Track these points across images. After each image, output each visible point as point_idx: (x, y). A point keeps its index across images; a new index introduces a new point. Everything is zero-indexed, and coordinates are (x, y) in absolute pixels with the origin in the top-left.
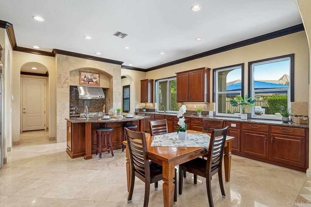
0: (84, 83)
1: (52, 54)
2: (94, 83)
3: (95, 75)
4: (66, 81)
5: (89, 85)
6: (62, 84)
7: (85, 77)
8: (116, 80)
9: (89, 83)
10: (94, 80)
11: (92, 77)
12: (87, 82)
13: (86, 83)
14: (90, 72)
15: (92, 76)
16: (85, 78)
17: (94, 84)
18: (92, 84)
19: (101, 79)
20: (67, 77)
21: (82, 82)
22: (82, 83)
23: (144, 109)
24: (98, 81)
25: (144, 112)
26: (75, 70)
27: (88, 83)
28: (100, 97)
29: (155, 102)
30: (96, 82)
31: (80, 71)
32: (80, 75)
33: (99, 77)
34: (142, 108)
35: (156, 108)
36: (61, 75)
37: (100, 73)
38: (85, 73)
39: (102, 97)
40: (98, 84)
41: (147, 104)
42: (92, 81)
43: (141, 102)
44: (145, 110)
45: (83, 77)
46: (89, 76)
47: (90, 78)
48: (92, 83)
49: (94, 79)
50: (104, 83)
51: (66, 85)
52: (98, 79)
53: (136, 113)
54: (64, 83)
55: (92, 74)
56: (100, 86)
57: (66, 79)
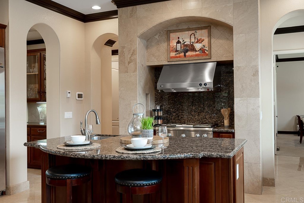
0: (177, 57)
2: (197, 53)
3: (198, 34)
4: (132, 58)
5: (185, 59)
6: (127, 64)
7: (179, 42)
9: (187, 54)
10: (198, 46)
11: (193, 40)
12: (183, 54)
13: (180, 57)
14: (189, 29)
15: (193, 36)
16: (179, 45)
17: (197, 55)
18: (192, 56)
19: (213, 40)
20: (133, 49)
21: (173, 54)
22: (172, 57)
24: (207, 45)
27: (185, 55)
28: (200, 85)
30: (202, 50)
31: (168, 32)
32: (168, 39)
36: (123, 48)
38: (178, 34)
39: (205, 85)
40: (207, 55)
42: (194, 49)
45: (174, 43)
46: (186, 38)
47: (188, 42)
48: (194, 53)
49: (197, 42)
51: (132, 65)
54: (129, 63)
55: (193, 32)
56: (211, 59)
57: (131, 53)
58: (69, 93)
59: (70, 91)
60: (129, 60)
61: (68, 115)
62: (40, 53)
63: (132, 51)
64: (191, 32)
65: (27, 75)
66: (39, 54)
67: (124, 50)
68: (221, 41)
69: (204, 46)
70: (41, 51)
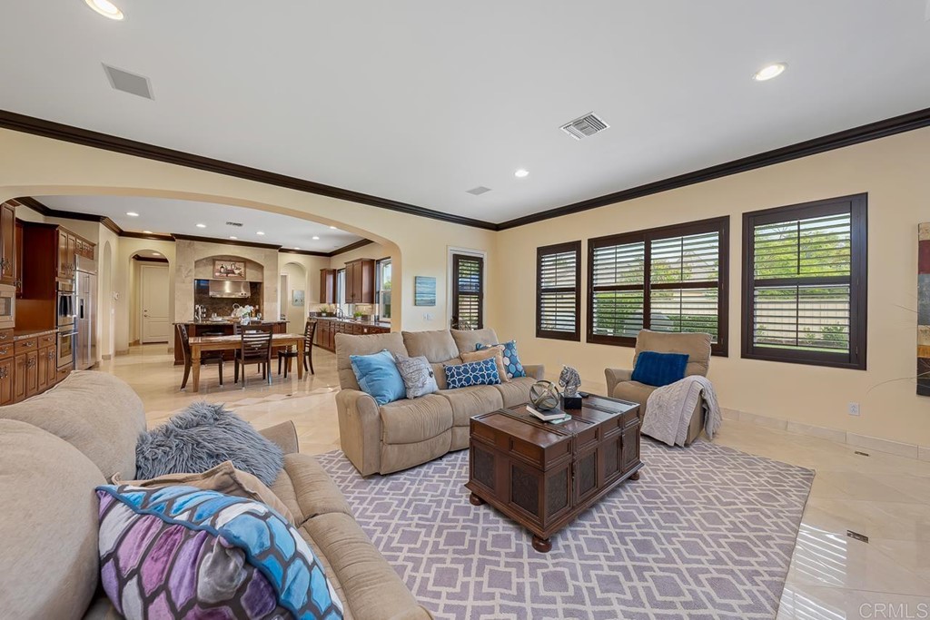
0: (221, 276)
1: (171, 238)
2: (237, 275)
3: (237, 265)
4: (189, 273)
5: (227, 278)
6: (184, 278)
7: (222, 267)
8: (269, 270)
9: (228, 275)
10: (237, 272)
11: (233, 267)
13: (223, 276)
14: (230, 261)
15: (233, 265)
16: (222, 269)
17: (236, 277)
18: (232, 277)
19: (247, 270)
20: (190, 268)
21: (217, 274)
22: (216, 276)
24: (243, 272)
26: (206, 259)
28: (242, 294)
30: (240, 274)
31: (214, 260)
32: (214, 264)
33: (245, 267)
34: (319, 311)
36: (181, 266)
37: (246, 261)
38: (221, 262)
39: (245, 294)
40: (243, 277)
42: (234, 273)
43: (321, 303)
44: (324, 314)
45: (218, 267)
46: (228, 265)
47: (229, 268)
48: (234, 275)
49: (236, 269)
50: (252, 276)
51: (189, 279)
52: (243, 269)
54: (186, 277)
56: (245, 280)
67: (182, 268)
68: (252, 272)
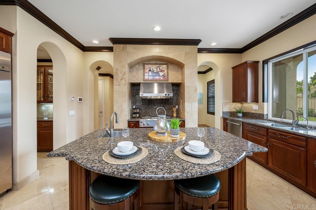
2: (161, 77)
3: (162, 67)
4: (123, 77)
6: (119, 80)
7: (150, 70)
8: (189, 69)
10: (161, 74)
11: (158, 70)
14: (156, 64)
15: (158, 68)
18: (158, 79)
19: (169, 71)
20: (124, 71)
21: (147, 77)
22: (146, 79)
23: (239, 112)
24: (166, 74)
25: (238, 117)
26: (138, 64)
27: (154, 78)
28: (166, 95)
29: (263, 101)
30: (164, 76)
31: (143, 64)
32: (144, 68)
33: (168, 68)
34: (235, 110)
35: (265, 113)
37: (168, 62)
39: (168, 95)
40: (166, 79)
41: (245, 105)
43: (234, 101)
44: (240, 115)
47: (156, 71)
49: (161, 72)
50: (174, 77)
51: (123, 81)
52: (166, 71)
53: (224, 118)
54: (121, 80)
55: (158, 66)
56: (168, 81)
57: (123, 74)
58: (73, 97)
59: (73, 96)
60: (121, 78)
61: (72, 113)
62: (45, 69)
63: (123, 72)
64: (157, 66)
65: (37, 83)
66: (43, 69)
67: (118, 71)
68: (174, 72)
69: (164, 74)
70: (45, 67)
